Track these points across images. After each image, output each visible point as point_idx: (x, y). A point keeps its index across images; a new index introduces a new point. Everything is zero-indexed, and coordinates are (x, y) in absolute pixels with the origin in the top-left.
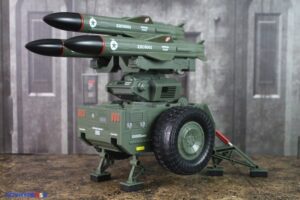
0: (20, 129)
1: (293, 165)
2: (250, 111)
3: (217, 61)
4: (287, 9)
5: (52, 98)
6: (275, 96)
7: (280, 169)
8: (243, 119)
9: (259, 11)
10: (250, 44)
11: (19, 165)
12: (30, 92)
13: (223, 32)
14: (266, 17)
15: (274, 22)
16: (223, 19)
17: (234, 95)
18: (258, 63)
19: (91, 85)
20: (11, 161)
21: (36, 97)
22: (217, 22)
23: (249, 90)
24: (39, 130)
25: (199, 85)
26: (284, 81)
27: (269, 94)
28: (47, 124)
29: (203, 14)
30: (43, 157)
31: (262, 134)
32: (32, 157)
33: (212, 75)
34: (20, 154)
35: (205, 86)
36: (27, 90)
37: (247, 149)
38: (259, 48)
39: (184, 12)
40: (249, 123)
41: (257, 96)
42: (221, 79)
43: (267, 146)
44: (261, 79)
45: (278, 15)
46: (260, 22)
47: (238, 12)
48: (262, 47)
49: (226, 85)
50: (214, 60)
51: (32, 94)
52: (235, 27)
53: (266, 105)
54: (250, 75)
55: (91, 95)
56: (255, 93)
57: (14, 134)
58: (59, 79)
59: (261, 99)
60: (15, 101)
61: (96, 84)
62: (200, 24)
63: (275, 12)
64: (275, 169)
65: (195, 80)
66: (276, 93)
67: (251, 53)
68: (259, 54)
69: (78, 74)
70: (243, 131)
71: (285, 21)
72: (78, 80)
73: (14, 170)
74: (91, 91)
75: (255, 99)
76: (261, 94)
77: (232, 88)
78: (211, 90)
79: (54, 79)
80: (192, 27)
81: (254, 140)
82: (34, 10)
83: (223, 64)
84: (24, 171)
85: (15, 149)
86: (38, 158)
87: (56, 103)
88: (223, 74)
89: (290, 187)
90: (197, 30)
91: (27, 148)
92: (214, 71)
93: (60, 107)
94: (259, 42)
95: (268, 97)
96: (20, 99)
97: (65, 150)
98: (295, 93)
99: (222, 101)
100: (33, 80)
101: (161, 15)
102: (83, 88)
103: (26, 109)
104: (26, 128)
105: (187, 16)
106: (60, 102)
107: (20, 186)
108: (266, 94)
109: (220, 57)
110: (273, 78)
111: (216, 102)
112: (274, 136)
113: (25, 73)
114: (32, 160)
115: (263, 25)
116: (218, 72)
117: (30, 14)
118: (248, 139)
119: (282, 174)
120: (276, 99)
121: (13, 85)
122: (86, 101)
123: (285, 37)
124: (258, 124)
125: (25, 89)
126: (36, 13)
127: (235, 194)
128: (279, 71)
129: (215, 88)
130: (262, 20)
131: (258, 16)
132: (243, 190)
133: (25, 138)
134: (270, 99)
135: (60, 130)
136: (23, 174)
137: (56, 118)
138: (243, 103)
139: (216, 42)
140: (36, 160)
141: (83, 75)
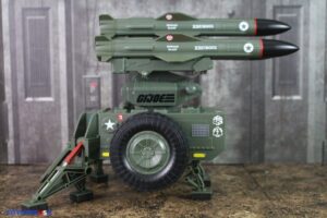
0: (17, 137)
1: (317, 174)
2: (269, 114)
5: (50, 102)
6: (296, 98)
7: (301, 179)
8: (261, 122)
9: (278, 4)
11: (15, 177)
12: (26, 96)
14: (285, 10)
15: (294, 15)
16: (237, 13)
17: (251, 97)
18: (277, 61)
19: (93, 88)
20: (7, 173)
21: (33, 102)
22: (231, 16)
23: (268, 92)
24: (37, 139)
25: (212, 87)
26: (306, 80)
27: (290, 94)
28: (46, 132)
29: (216, 7)
30: (42, 168)
31: (283, 139)
32: (30, 168)
33: (227, 75)
34: (17, 164)
35: (219, 87)
36: (23, 94)
37: (267, 156)
40: (268, 127)
41: (277, 98)
42: (236, 79)
43: (288, 152)
44: (282, 78)
45: (299, 7)
47: (255, 4)
49: (242, 85)
51: (29, 99)
53: (286, 107)
54: (269, 74)
55: (93, 99)
56: (274, 94)
57: (11, 143)
58: (57, 82)
59: (281, 100)
60: (10, 106)
61: (99, 87)
63: (295, 3)
64: (295, 179)
65: (207, 81)
66: (297, 94)
69: (79, 77)
70: (262, 136)
71: (307, 14)
72: (79, 83)
73: (8, 183)
74: (93, 94)
75: (275, 101)
76: (281, 95)
77: (248, 88)
78: (225, 91)
79: (52, 83)
81: (274, 146)
82: (28, 6)
84: (19, 184)
85: (11, 160)
86: (37, 168)
87: (56, 108)
88: (238, 73)
89: (310, 200)
91: (24, 158)
92: (229, 70)
93: (60, 113)
95: (288, 98)
96: (15, 105)
98: (318, 93)
99: (238, 103)
100: (29, 84)
102: (85, 92)
103: (22, 115)
104: (22, 136)
105: (198, 10)
106: (59, 107)
107: (13, 202)
108: (286, 95)
110: (294, 77)
111: (231, 105)
112: (296, 142)
113: (20, 76)
114: (29, 172)
116: (233, 72)
117: (25, 11)
118: (267, 145)
119: (303, 185)
120: (298, 101)
121: (8, 90)
122: (88, 106)
123: (306, 31)
124: (277, 128)
125: (21, 93)
126: (31, 9)
127: (248, 209)
128: (301, 70)
129: (230, 90)
130: (281, 13)
131: (276, 9)
132: (258, 204)
133: (22, 146)
134: (291, 101)
135: (60, 138)
136: (18, 188)
137: (55, 125)
138: (261, 104)
140: (34, 172)
141: (84, 77)
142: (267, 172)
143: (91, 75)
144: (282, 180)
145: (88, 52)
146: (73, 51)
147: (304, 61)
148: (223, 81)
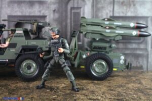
4: (84, 6)
9: (72, 6)
10: (69, 21)
13: (57, 15)
15: (78, 11)
16: (57, 10)
22: (54, 11)
29: (48, 7)
38: (72, 22)
39: (40, 7)
45: (80, 8)
46: (73, 11)
47: (64, 6)
48: (74, 22)
52: (62, 13)
62: (47, 12)
63: (79, 6)
67: (69, 25)
68: (72, 25)
71: (84, 10)
80: (43, 14)
90: (46, 15)
101: (30, 8)
105: (41, 8)
115: (74, 12)
131: (72, 8)
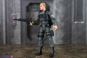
2: (73, 28)
3: (61, 10)
6: (82, 22)
8: (71, 31)
17: (67, 22)
18: (76, 10)
23: (73, 20)
26: (86, 16)
27: (80, 21)
31: (78, 36)
33: (59, 14)
37: (72, 42)
40: (73, 32)
41: (76, 22)
42: (62, 16)
43: (79, 41)
44: (77, 16)
49: (64, 18)
50: (59, 9)
53: (79, 25)
54: (73, 14)
55: (14, 22)
56: (75, 21)
59: (77, 23)
64: (82, 49)
66: (83, 21)
70: (71, 35)
72: (9, 17)
75: (75, 23)
76: (77, 21)
77: (66, 19)
78: (58, 20)
81: (75, 38)
83: (63, 10)
88: (63, 14)
92: (60, 13)
93: (3, 27)
94: (76, 2)
95: (80, 22)
97: (5, 43)
99: (63, 24)
102: (11, 20)
106: (2, 25)
108: (79, 21)
109: (62, 8)
110: (82, 15)
111: (60, 25)
112: (82, 37)
116: (61, 13)
118: (72, 38)
119: (85, 51)
120: (83, 23)
122: (12, 24)
124: (76, 33)
128: (84, 13)
129: (60, 19)
134: (80, 23)
135: (3, 35)
137: (1, 31)
138: (71, 25)
139: (60, 2)
141: (11, 15)
142: (72, 47)
143: (13, 14)
144: (78, 50)
145: (12, 6)
146: (7, 6)
147: (85, 10)
148: (58, 16)
